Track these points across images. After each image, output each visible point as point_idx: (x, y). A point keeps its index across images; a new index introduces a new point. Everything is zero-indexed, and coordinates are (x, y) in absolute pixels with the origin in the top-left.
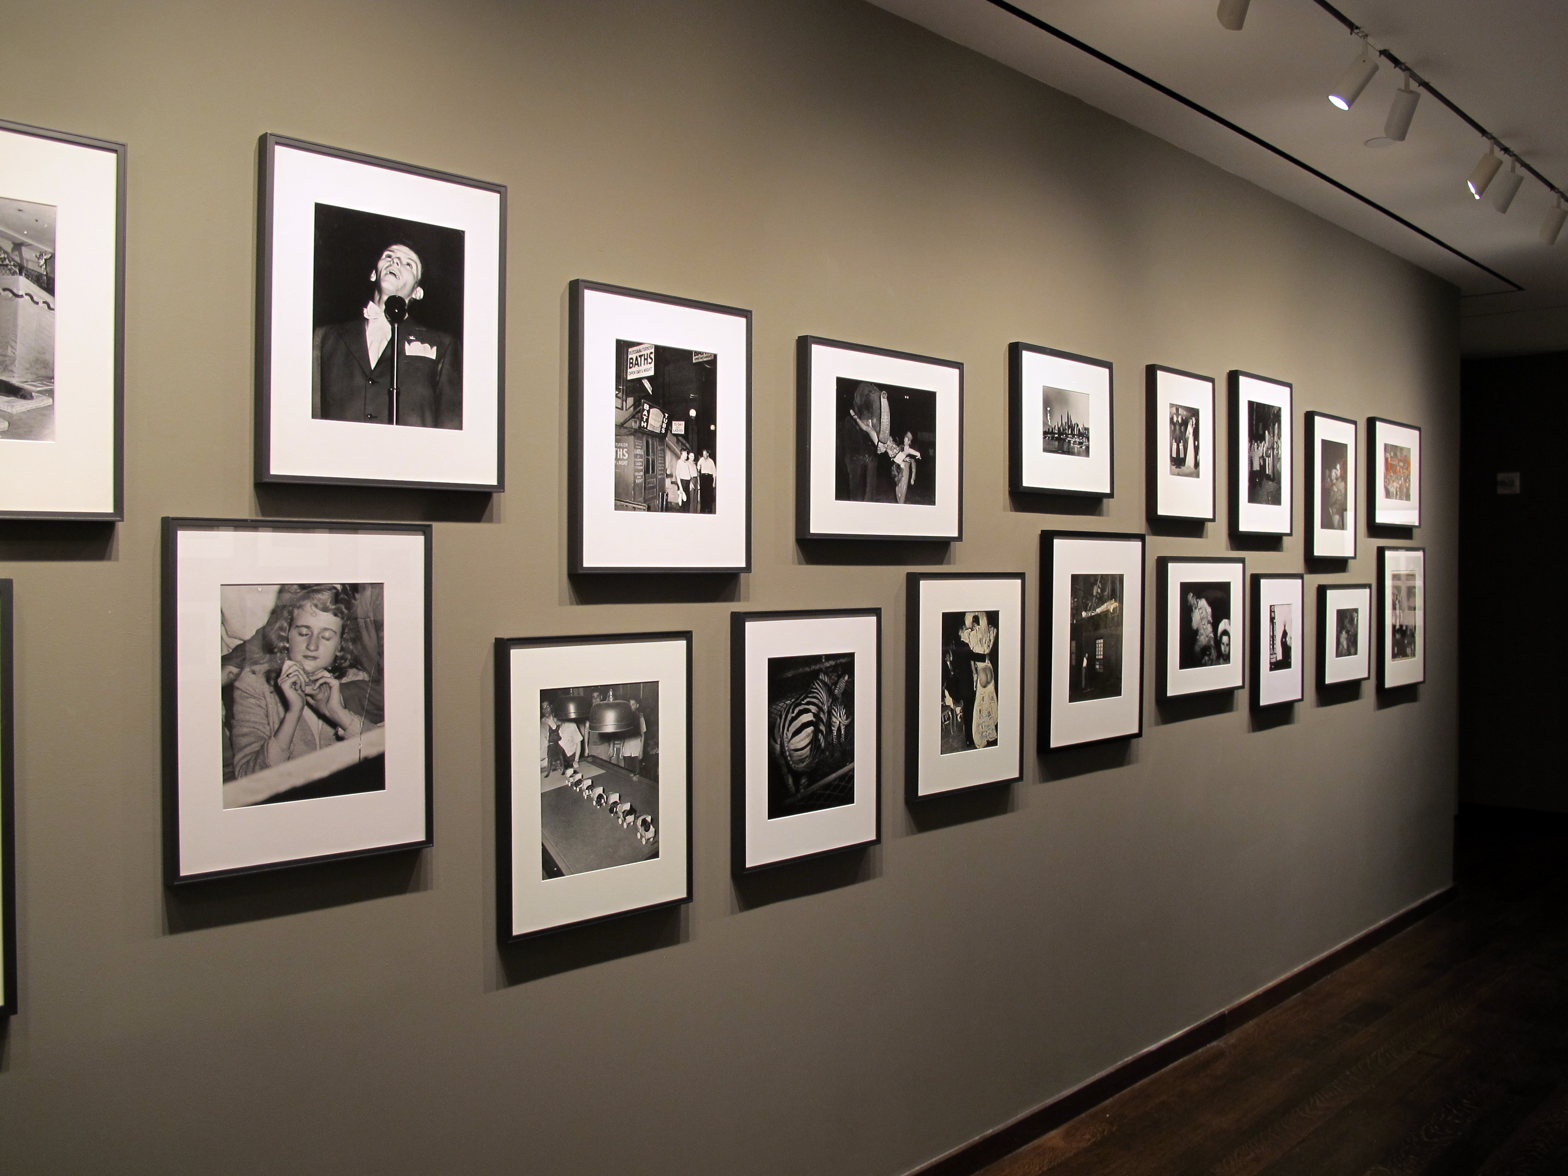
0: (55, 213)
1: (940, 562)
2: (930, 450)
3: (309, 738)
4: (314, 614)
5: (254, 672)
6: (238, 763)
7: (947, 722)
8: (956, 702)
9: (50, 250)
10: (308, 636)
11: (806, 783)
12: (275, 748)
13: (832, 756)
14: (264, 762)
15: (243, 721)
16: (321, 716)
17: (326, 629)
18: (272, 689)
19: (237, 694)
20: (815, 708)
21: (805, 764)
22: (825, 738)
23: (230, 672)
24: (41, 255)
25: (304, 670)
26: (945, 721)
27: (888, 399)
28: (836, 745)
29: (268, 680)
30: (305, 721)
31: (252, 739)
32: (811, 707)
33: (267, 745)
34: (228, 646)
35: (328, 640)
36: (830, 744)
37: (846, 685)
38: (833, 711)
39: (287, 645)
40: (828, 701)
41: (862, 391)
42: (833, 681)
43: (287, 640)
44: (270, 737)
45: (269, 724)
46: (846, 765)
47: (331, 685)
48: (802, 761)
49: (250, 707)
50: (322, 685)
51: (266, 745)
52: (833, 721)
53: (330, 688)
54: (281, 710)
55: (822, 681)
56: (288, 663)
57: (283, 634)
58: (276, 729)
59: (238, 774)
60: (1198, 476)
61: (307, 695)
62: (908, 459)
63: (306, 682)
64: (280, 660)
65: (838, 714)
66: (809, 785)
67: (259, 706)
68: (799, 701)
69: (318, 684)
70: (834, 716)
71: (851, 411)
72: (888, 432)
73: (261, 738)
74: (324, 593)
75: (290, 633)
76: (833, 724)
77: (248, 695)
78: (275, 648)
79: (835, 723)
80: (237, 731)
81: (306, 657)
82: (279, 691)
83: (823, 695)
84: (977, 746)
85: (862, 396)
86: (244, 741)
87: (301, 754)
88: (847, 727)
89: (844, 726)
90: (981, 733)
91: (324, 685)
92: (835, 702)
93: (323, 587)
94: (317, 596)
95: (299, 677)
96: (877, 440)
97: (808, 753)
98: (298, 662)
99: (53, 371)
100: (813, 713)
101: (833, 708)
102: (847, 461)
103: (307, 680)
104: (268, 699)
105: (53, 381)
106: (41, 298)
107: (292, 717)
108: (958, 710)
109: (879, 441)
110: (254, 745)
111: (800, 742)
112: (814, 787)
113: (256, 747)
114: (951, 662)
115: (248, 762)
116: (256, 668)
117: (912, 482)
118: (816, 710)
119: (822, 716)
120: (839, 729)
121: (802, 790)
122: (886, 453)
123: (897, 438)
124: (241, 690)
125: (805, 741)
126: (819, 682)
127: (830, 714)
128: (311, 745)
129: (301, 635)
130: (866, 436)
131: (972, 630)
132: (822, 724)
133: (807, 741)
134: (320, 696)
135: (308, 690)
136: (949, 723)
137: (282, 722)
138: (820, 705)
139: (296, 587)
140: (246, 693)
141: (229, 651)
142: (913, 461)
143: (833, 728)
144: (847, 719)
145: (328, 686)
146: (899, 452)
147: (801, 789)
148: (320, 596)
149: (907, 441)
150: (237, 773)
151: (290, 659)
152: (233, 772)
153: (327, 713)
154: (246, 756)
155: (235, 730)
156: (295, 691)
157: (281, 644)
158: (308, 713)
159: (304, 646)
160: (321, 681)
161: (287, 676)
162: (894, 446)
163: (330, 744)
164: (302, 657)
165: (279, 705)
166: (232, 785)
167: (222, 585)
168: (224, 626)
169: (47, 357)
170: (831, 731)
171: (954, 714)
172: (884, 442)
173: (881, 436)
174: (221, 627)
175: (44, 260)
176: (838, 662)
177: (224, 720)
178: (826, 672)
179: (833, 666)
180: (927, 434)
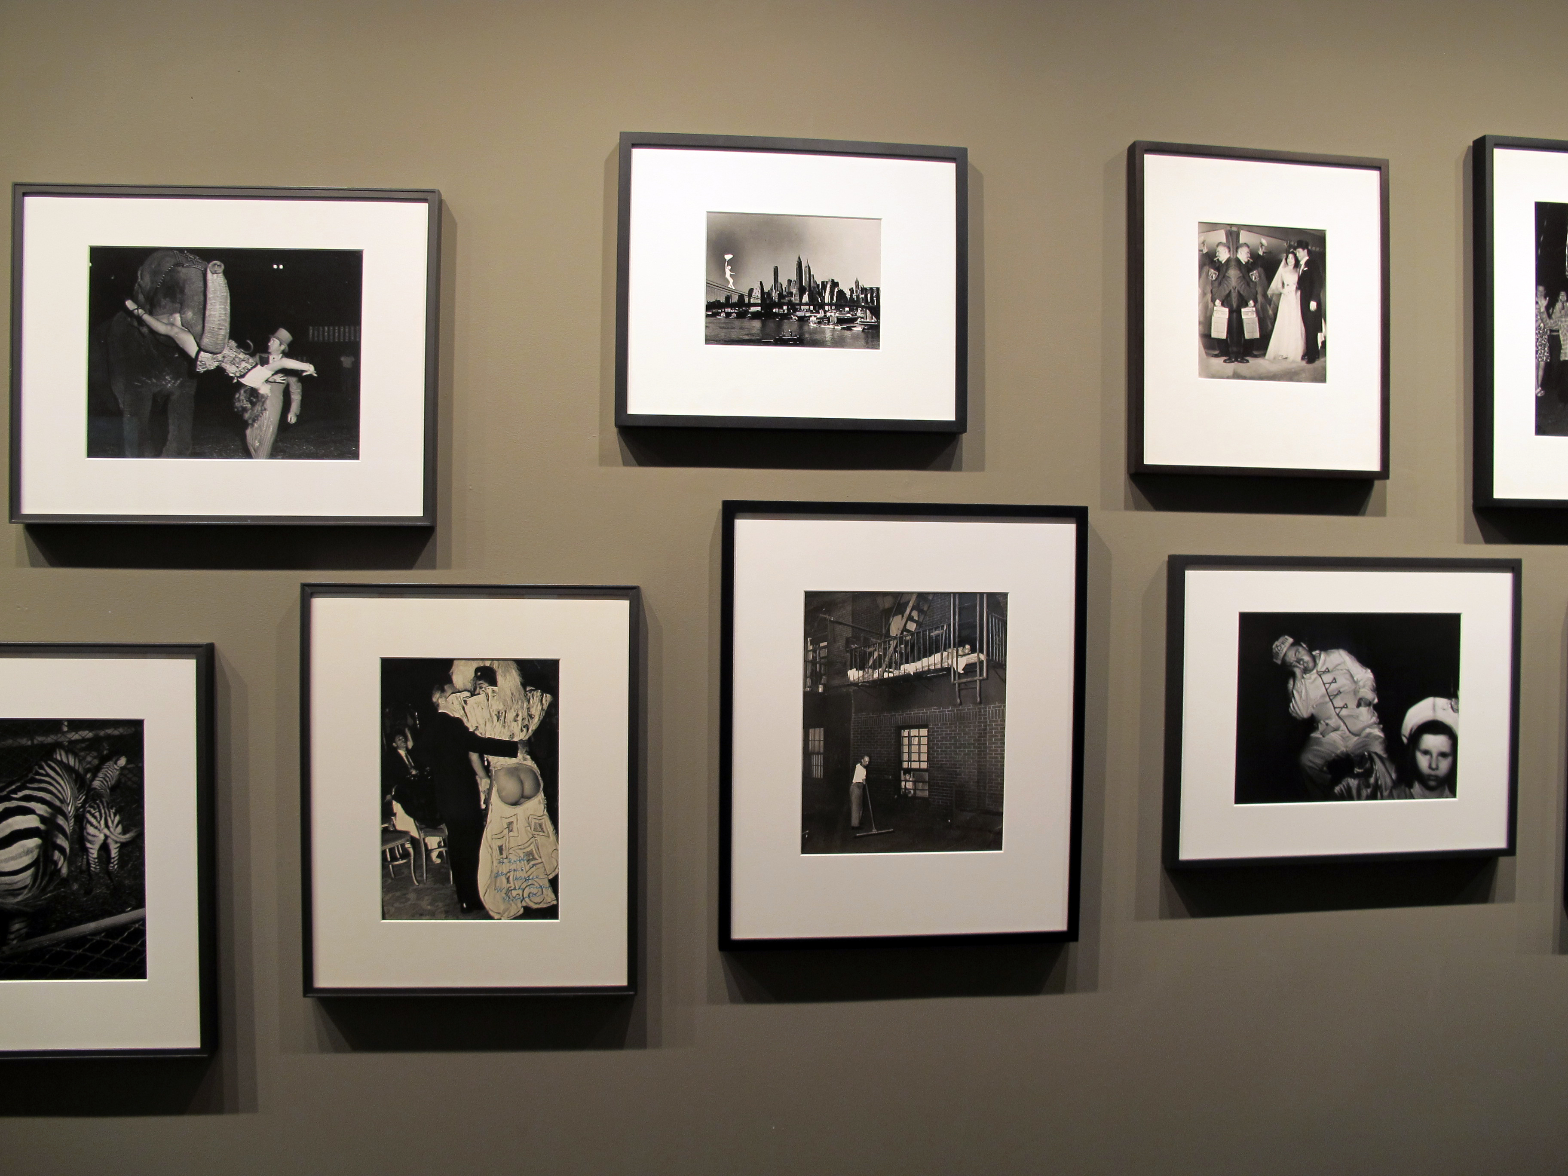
1: (408, 564)
2: (342, 359)
7: (401, 862)
8: (427, 823)
11: (24, 930)
13: (88, 892)
20: (44, 807)
21: (20, 898)
22: (70, 861)
26: (394, 858)
27: (226, 274)
28: (97, 874)
32: (32, 805)
36: (82, 872)
37: (121, 774)
38: (88, 816)
40: (76, 798)
41: (159, 265)
42: (89, 766)
46: (124, 911)
48: (14, 893)
52: (88, 834)
55: (60, 763)
60: (1321, 377)
62: (279, 378)
65: (103, 822)
66: (29, 936)
68: (5, 793)
70: (92, 825)
71: (130, 304)
72: (225, 330)
76: (90, 838)
79: (94, 836)
83: (66, 789)
84: (491, 913)
85: (155, 273)
88: (123, 846)
89: (118, 845)
90: (504, 891)
92: (94, 801)
96: (197, 349)
97: (29, 881)
100: (40, 816)
101: (89, 812)
102: (118, 387)
108: (433, 842)
109: (200, 350)
111: (7, 860)
112: (44, 940)
114: (408, 751)
117: (292, 418)
118: (46, 811)
119: (61, 821)
120: (104, 848)
121: (15, 942)
122: (220, 370)
123: (249, 341)
125: (19, 860)
126: (53, 765)
127: (80, 820)
130: (170, 345)
131: (472, 695)
132: (61, 836)
133: (27, 860)
136: (408, 865)
138: (58, 803)
142: (293, 380)
143: (88, 845)
144: (124, 832)
146: (254, 367)
147: (13, 940)
149: (275, 345)
162: (242, 356)
170: (86, 850)
171: (420, 848)
172: (214, 350)
173: (206, 341)
176: (102, 733)
178: (71, 748)
179: (88, 740)
180: (334, 330)
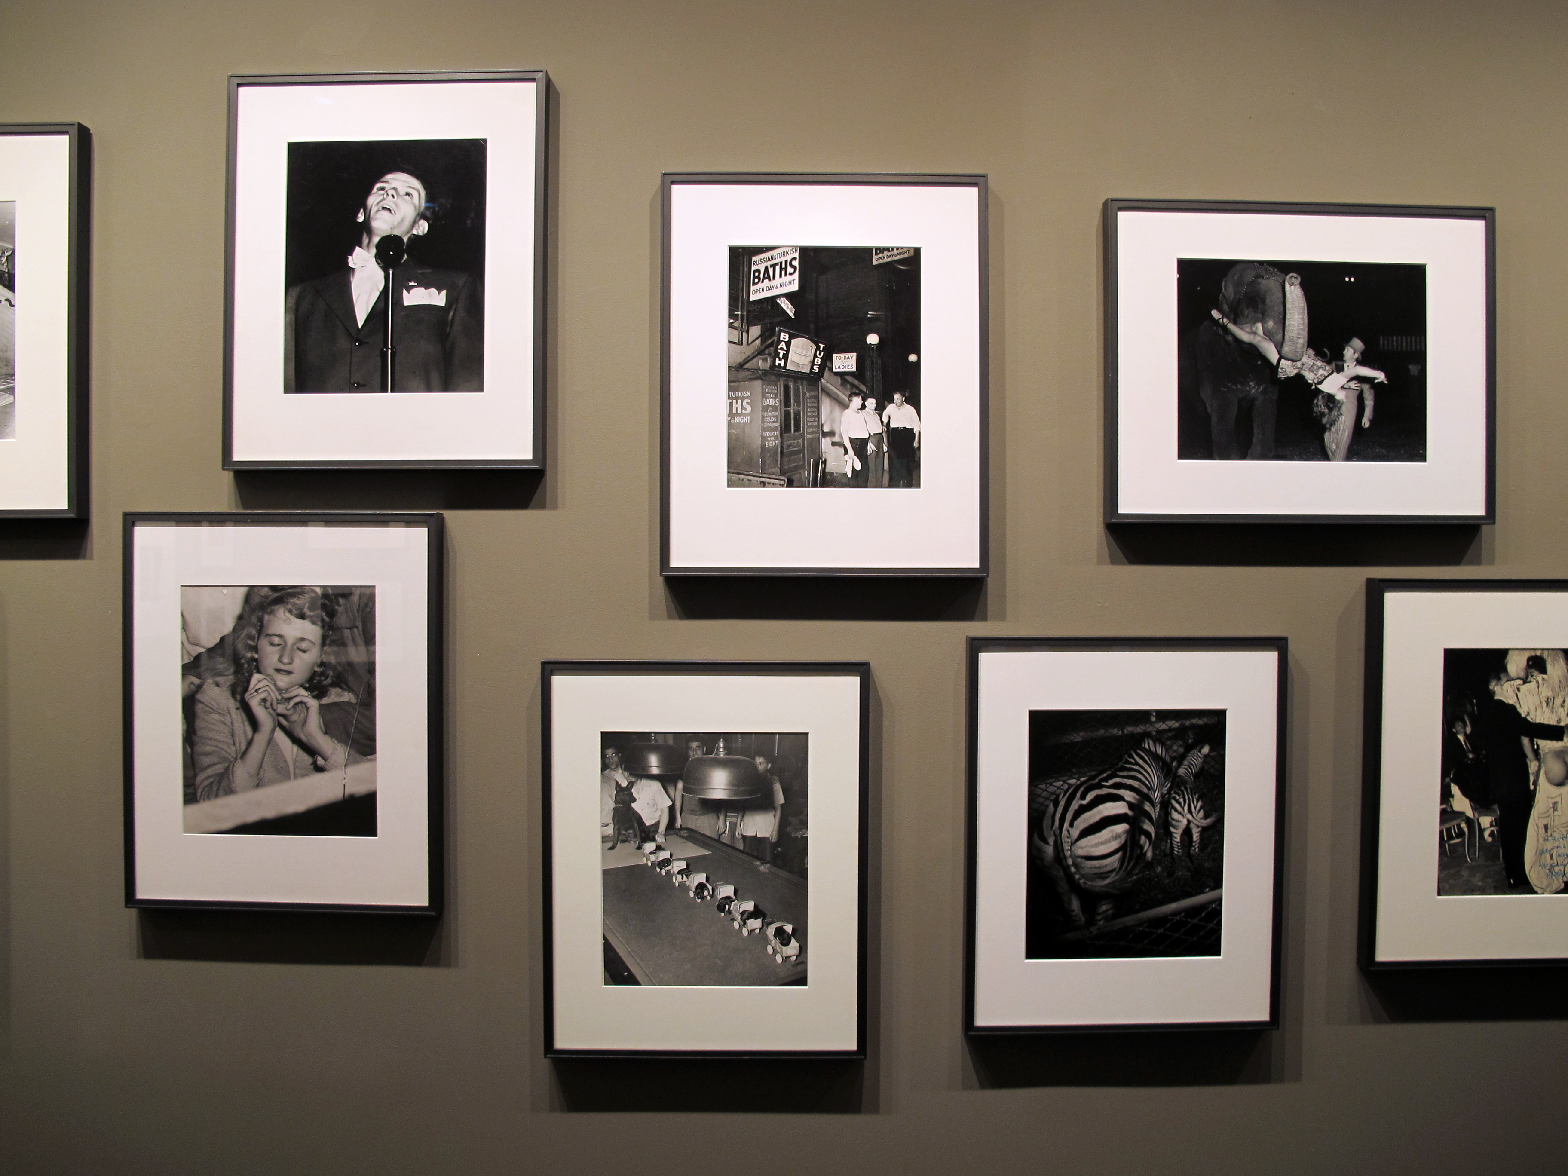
0: (15, 208)
1: (1456, 560)
2: (1410, 367)
3: (282, 764)
4: (287, 621)
5: (217, 685)
6: (200, 784)
7: (1457, 841)
8: (1481, 804)
9: (11, 246)
10: (281, 646)
11: (1110, 912)
12: (241, 773)
13: (1171, 874)
14: (229, 786)
15: (206, 738)
16: (296, 740)
17: (302, 640)
18: (238, 705)
19: (199, 707)
20: (1132, 794)
21: (1107, 881)
22: (1155, 845)
23: (192, 683)
24: (3, 253)
25: (275, 685)
26: (1450, 837)
27: (1303, 285)
28: (1179, 857)
29: (233, 695)
30: (277, 745)
31: (216, 760)
32: (1122, 792)
33: (233, 768)
34: (189, 653)
35: (304, 652)
36: (1165, 855)
37: (1204, 762)
38: (1173, 802)
39: (256, 656)
40: (1162, 785)
41: (1241, 276)
42: (1175, 754)
43: (255, 649)
44: (236, 759)
45: (234, 744)
46: (1202, 892)
47: (309, 705)
48: (1103, 876)
49: (213, 724)
50: (297, 704)
51: (231, 767)
52: (1173, 819)
53: (308, 708)
54: (249, 730)
55: (1148, 752)
56: (256, 677)
57: (251, 643)
58: (242, 751)
59: (201, 797)
61: (279, 715)
62: (1353, 385)
63: (277, 700)
64: (248, 672)
65: (1186, 808)
66: (1115, 916)
67: (224, 723)
68: (1097, 781)
69: (292, 703)
70: (1176, 810)
71: (1215, 314)
72: (1303, 340)
73: (225, 759)
74: (301, 597)
75: (259, 642)
76: (1174, 823)
77: (211, 710)
78: (242, 658)
79: (1178, 821)
80: (199, 748)
81: (278, 671)
82: (246, 708)
83: (1153, 776)
84: (1535, 888)
85: (1238, 285)
86: (206, 760)
87: (272, 782)
88: (1204, 830)
89: (1200, 829)
90: (1548, 867)
91: (300, 704)
92: (1179, 787)
93: (299, 590)
94: (292, 601)
95: (269, 694)
96: (1278, 356)
97: (1116, 865)
98: (268, 675)
100: (1128, 802)
101: (1174, 798)
102: (1206, 393)
103: (279, 698)
104: (234, 716)
107: (261, 739)
108: (1486, 821)
109: (1281, 357)
110: (217, 767)
111: (1097, 845)
112: (1129, 920)
113: (219, 768)
114: (1466, 736)
115: (211, 784)
116: (220, 679)
117: (1366, 423)
118: (1135, 798)
119: (1147, 807)
120: (1187, 832)
121: (1102, 922)
122: (1299, 377)
123: (1325, 350)
124: (203, 703)
125: (1108, 845)
126: (1142, 754)
127: (1166, 806)
128: (283, 774)
129: (272, 644)
130: (1253, 352)
131: (1525, 681)
132: (1147, 821)
133: (1114, 845)
134: (295, 717)
135: (281, 709)
136: (1462, 844)
137: (250, 743)
138: (1145, 790)
139: (266, 589)
140: (208, 706)
141: (190, 659)
142: (1366, 387)
143: (1172, 830)
144: (1206, 817)
145: (304, 706)
146: (1331, 374)
147: (1100, 920)
148: (295, 600)
149: (1349, 353)
150: (199, 795)
151: (259, 672)
152: (195, 794)
153: (303, 738)
154: (208, 777)
155: (196, 747)
156: (264, 710)
157: (249, 655)
158: (280, 737)
159: (275, 658)
160: (297, 700)
161: (256, 691)
162: (1319, 363)
163: (307, 775)
164: (273, 671)
165: (247, 723)
166: (193, 808)
167: (182, 586)
168: (185, 630)
170: (1170, 835)
171: (1474, 827)
172: (1293, 358)
173: (1286, 349)
174: (182, 632)
175: (6, 257)
176: (1187, 723)
177: (185, 735)
178: (1160, 738)
179: (1175, 729)
180: (1402, 339)
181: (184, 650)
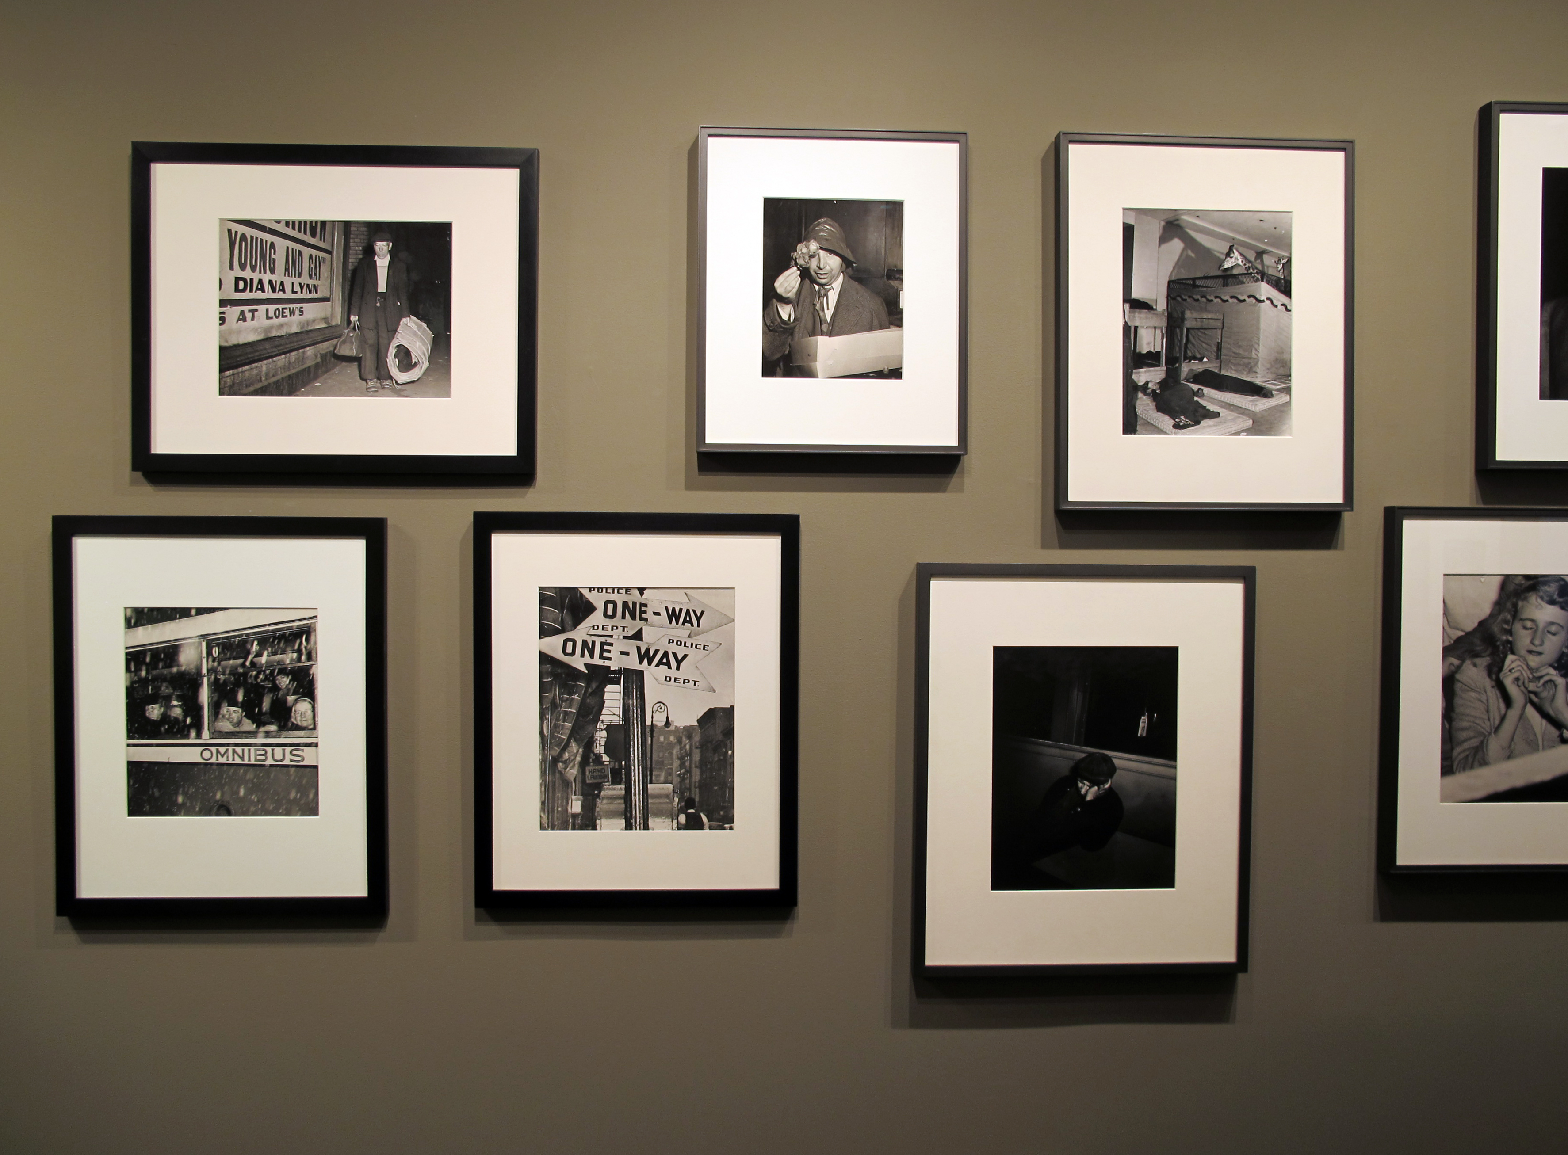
0: (1291, 219)
3: (1532, 737)
4: (1539, 607)
5: (1475, 665)
6: (1457, 756)
9: (1286, 254)
10: (1533, 630)
12: (1494, 745)
14: (1483, 759)
15: (1463, 715)
16: (1545, 715)
17: (1552, 623)
18: (1493, 683)
19: (1458, 686)
23: (1452, 664)
24: (1279, 260)
25: (1528, 665)
29: (1490, 675)
30: (1528, 719)
31: (1472, 734)
33: (1487, 741)
34: (1449, 637)
35: (1554, 634)
39: (1510, 639)
43: (1510, 632)
44: (1490, 734)
45: (1489, 720)
47: (1557, 683)
49: (1470, 701)
50: (1546, 682)
51: (1485, 741)
53: (1556, 686)
54: (1502, 706)
56: (1510, 657)
57: (1506, 627)
58: (1496, 726)
59: (1457, 768)
61: (1530, 692)
63: (1529, 678)
64: (1503, 653)
67: (1480, 701)
69: (1542, 681)
73: (1481, 734)
74: (1552, 585)
75: (1513, 626)
77: (1468, 689)
78: (1497, 641)
80: (1457, 724)
81: (1530, 652)
82: (1500, 686)
86: (1463, 735)
87: (1522, 754)
91: (1549, 683)
93: (1550, 578)
94: (1543, 588)
95: (1522, 673)
98: (1521, 656)
99: (1290, 369)
103: (1531, 676)
104: (1489, 694)
105: (1290, 378)
106: (1279, 300)
107: (1513, 714)
110: (1473, 741)
113: (1475, 742)
115: (1467, 756)
116: (1478, 661)
124: (1462, 683)
128: (1533, 746)
129: (1525, 628)
134: (1544, 694)
135: (1532, 687)
137: (1503, 719)
139: (1520, 578)
140: (1466, 685)
141: (1450, 642)
145: (1553, 684)
148: (1546, 588)
150: (1455, 767)
151: (1513, 653)
152: (1452, 766)
153: (1552, 713)
154: (1464, 751)
155: (1454, 723)
156: (1517, 688)
157: (1504, 638)
158: (1530, 711)
159: (1527, 641)
160: (1546, 678)
161: (1510, 671)
163: (1554, 747)
164: (1526, 652)
165: (1501, 700)
166: (1450, 780)
167: (1445, 575)
168: (1446, 616)
169: (1285, 356)
174: (1443, 617)
175: (1281, 265)
177: (1443, 712)
181: (1445, 634)
